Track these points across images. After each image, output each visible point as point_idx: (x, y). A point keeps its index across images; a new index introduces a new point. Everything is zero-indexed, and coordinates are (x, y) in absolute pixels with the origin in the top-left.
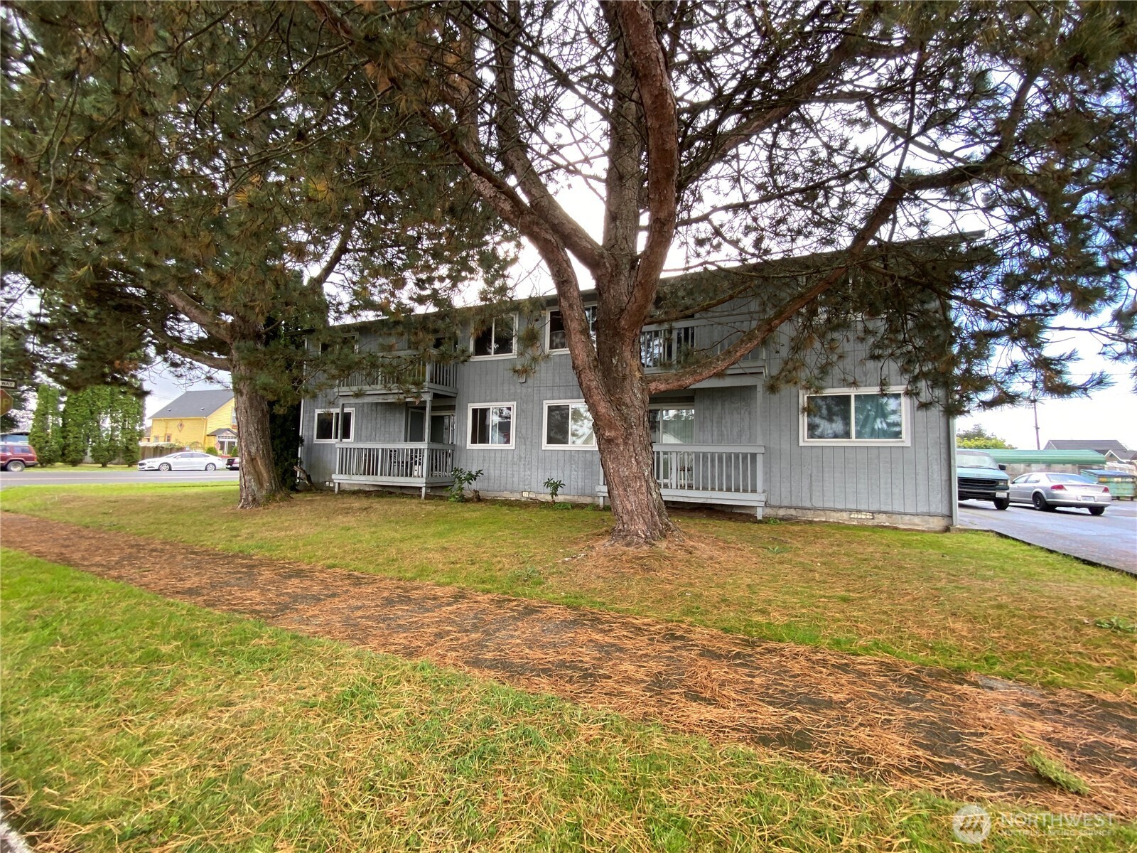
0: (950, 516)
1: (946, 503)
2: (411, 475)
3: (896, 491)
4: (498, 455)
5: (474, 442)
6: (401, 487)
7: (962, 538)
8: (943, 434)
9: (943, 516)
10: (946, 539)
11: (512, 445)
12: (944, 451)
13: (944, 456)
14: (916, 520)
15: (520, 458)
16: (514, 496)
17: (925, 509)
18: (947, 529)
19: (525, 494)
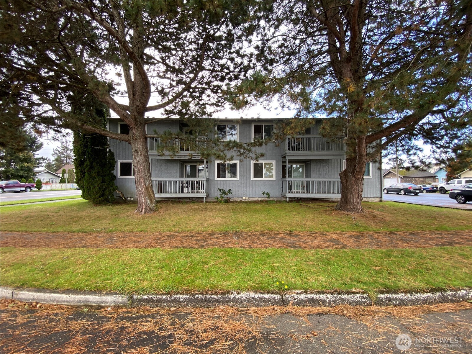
0: (381, 197)
1: (380, 194)
2: (182, 192)
3: (368, 191)
4: (231, 183)
5: (218, 177)
6: (179, 198)
7: (385, 203)
8: (379, 175)
9: (379, 198)
10: (381, 204)
11: (237, 178)
12: (380, 179)
13: (380, 181)
14: (373, 199)
15: (241, 184)
16: (239, 199)
17: (375, 196)
18: (381, 201)
19: (244, 198)
